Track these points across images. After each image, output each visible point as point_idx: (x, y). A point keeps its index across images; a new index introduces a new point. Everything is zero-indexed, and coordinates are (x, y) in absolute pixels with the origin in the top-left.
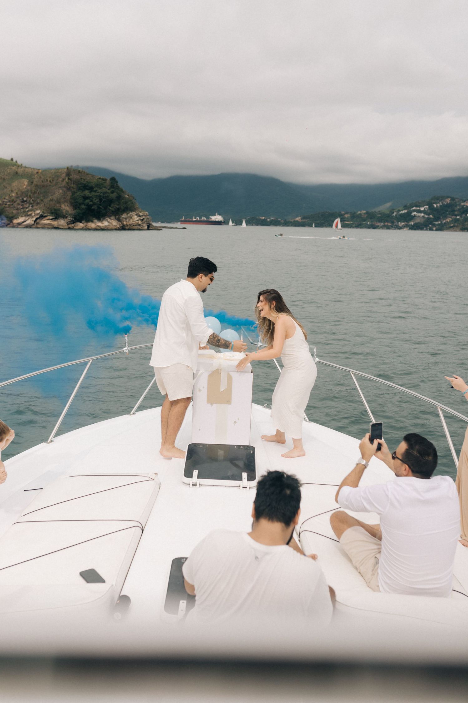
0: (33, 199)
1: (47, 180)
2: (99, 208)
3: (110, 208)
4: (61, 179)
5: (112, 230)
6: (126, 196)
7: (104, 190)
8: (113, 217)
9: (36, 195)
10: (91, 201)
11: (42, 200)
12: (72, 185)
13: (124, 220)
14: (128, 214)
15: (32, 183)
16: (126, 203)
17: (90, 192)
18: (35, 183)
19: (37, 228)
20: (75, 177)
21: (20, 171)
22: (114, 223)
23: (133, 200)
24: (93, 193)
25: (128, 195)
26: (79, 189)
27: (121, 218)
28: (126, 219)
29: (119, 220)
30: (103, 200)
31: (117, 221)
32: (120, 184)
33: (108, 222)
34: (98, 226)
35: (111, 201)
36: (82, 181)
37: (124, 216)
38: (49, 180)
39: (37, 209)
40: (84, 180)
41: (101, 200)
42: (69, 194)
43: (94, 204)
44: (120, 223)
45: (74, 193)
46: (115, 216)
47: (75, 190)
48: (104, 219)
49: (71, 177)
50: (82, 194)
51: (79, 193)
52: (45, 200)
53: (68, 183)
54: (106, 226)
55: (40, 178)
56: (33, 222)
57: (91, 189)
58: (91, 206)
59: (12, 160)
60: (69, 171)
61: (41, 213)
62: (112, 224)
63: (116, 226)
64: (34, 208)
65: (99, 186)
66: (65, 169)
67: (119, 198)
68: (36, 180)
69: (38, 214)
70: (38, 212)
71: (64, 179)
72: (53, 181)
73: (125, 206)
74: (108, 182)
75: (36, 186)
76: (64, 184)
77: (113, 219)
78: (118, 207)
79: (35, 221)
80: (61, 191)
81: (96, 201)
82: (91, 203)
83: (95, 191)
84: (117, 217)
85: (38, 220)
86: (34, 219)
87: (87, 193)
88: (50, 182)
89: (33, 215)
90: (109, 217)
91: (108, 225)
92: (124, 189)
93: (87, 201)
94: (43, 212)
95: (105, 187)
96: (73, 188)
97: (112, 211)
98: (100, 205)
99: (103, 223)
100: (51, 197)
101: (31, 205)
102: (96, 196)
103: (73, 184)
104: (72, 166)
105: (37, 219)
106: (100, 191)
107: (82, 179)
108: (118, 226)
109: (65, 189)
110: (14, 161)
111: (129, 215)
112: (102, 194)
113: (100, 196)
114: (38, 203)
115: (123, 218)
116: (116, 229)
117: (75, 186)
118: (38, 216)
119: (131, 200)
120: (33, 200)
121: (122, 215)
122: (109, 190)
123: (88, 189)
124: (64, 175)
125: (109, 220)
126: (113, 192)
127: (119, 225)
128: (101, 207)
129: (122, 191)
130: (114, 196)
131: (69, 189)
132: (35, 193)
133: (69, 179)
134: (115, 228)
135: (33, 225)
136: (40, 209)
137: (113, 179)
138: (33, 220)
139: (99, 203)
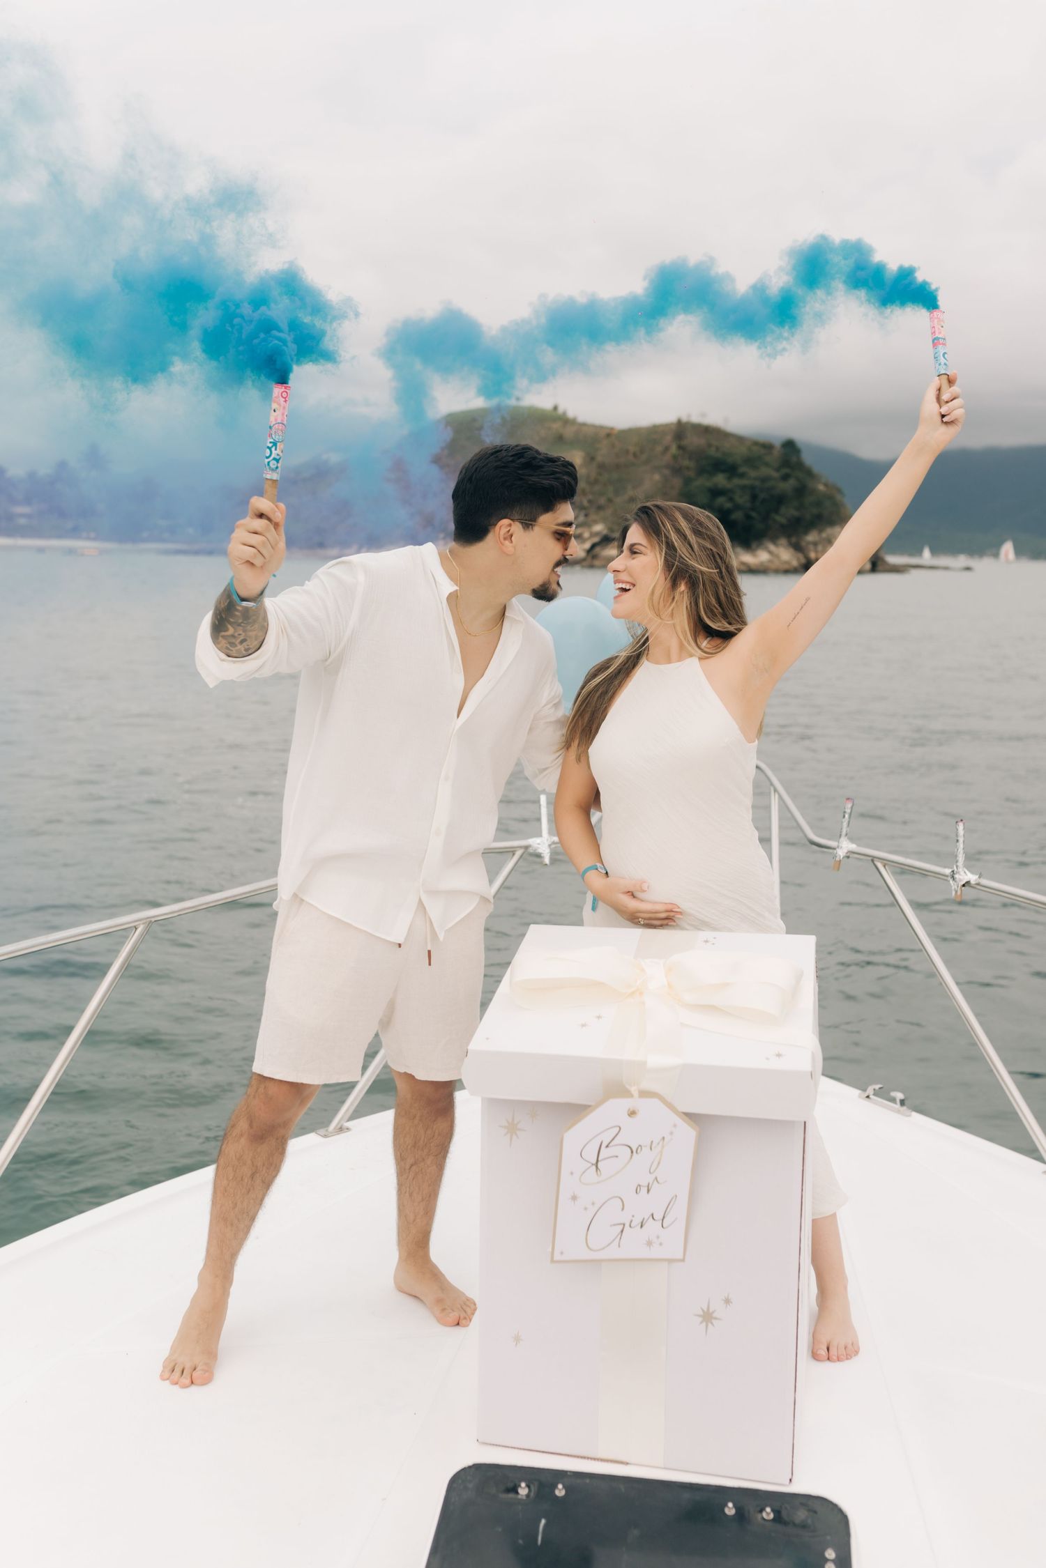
0: (590, 497)
1: (627, 452)
2: (748, 517)
3: (778, 518)
4: (659, 449)
5: (777, 571)
6: (821, 487)
7: (765, 471)
8: (783, 541)
9: (597, 488)
10: (731, 499)
11: (610, 501)
12: (686, 463)
13: (811, 547)
14: (821, 531)
15: (592, 459)
16: (819, 504)
17: (729, 479)
18: (599, 459)
19: (592, 566)
20: (694, 441)
21: (569, 432)
22: (785, 555)
23: (838, 497)
24: (737, 481)
25: (826, 485)
26: (701, 471)
27: (803, 544)
28: (815, 544)
29: (797, 547)
30: (762, 496)
31: (792, 550)
32: (808, 459)
33: (770, 552)
34: (743, 563)
35: (780, 500)
36: (712, 452)
37: (811, 537)
38: (632, 449)
39: (596, 522)
40: (717, 449)
41: (754, 497)
42: (677, 482)
43: (737, 507)
44: (801, 556)
45: (687, 481)
46: (789, 537)
47: (692, 474)
48: (760, 545)
49: (685, 442)
50: (709, 484)
51: (703, 482)
52: (619, 500)
53: (675, 457)
54: (762, 563)
55: (613, 446)
56: (582, 554)
57: (731, 470)
58: (729, 512)
59: (555, 408)
60: (681, 430)
61: (605, 532)
62: (777, 556)
63: (786, 562)
64: (593, 517)
65: (751, 461)
66: (672, 424)
67: (801, 491)
68: (603, 454)
69: (597, 534)
70: (599, 528)
71: (667, 449)
72: (642, 452)
73: (815, 511)
74: (777, 452)
75: (602, 466)
76: (667, 458)
77: (781, 545)
78: (796, 514)
79: (589, 551)
80: (657, 477)
81: (742, 499)
82: (728, 505)
83: (742, 475)
84: (794, 540)
85: (597, 549)
86: (587, 545)
87: (720, 480)
88: (635, 455)
89: (586, 535)
90: (774, 540)
91: (770, 561)
92: (816, 469)
93: (721, 500)
94: (611, 530)
95: (767, 465)
96: (688, 468)
97: (782, 526)
98: (753, 509)
99: (755, 556)
100: (630, 493)
101: (582, 513)
102: (743, 488)
103: (690, 459)
104: (689, 416)
105: (593, 546)
106: (753, 473)
107: (710, 445)
108: (795, 563)
109: (667, 472)
110: (560, 410)
111: (824, 535)
112: (757, 483)
113: (752, 488)
114: (600, 508)
115: (809, 543)
116: (787, 572)
117: (692, 464)
118: (596, 539)
119: (831, 498)
120: (590, 501)
121: (806, 532)
122: (777, 470)
123: (723, 471)
124: (669, 438)
125: (772, 547)
126: (785, 478)
127: (798, 559)
128: (754, 514)
129: (809, 473)
130: (788, 486)
131: (677, 471)
132: (596, 482)
133: (680, 447)
134: (786, 567)
135: (584, 560)
136: (604, 520)
137: (790, 446)
138: (584, 550)
139: (748, 505)
